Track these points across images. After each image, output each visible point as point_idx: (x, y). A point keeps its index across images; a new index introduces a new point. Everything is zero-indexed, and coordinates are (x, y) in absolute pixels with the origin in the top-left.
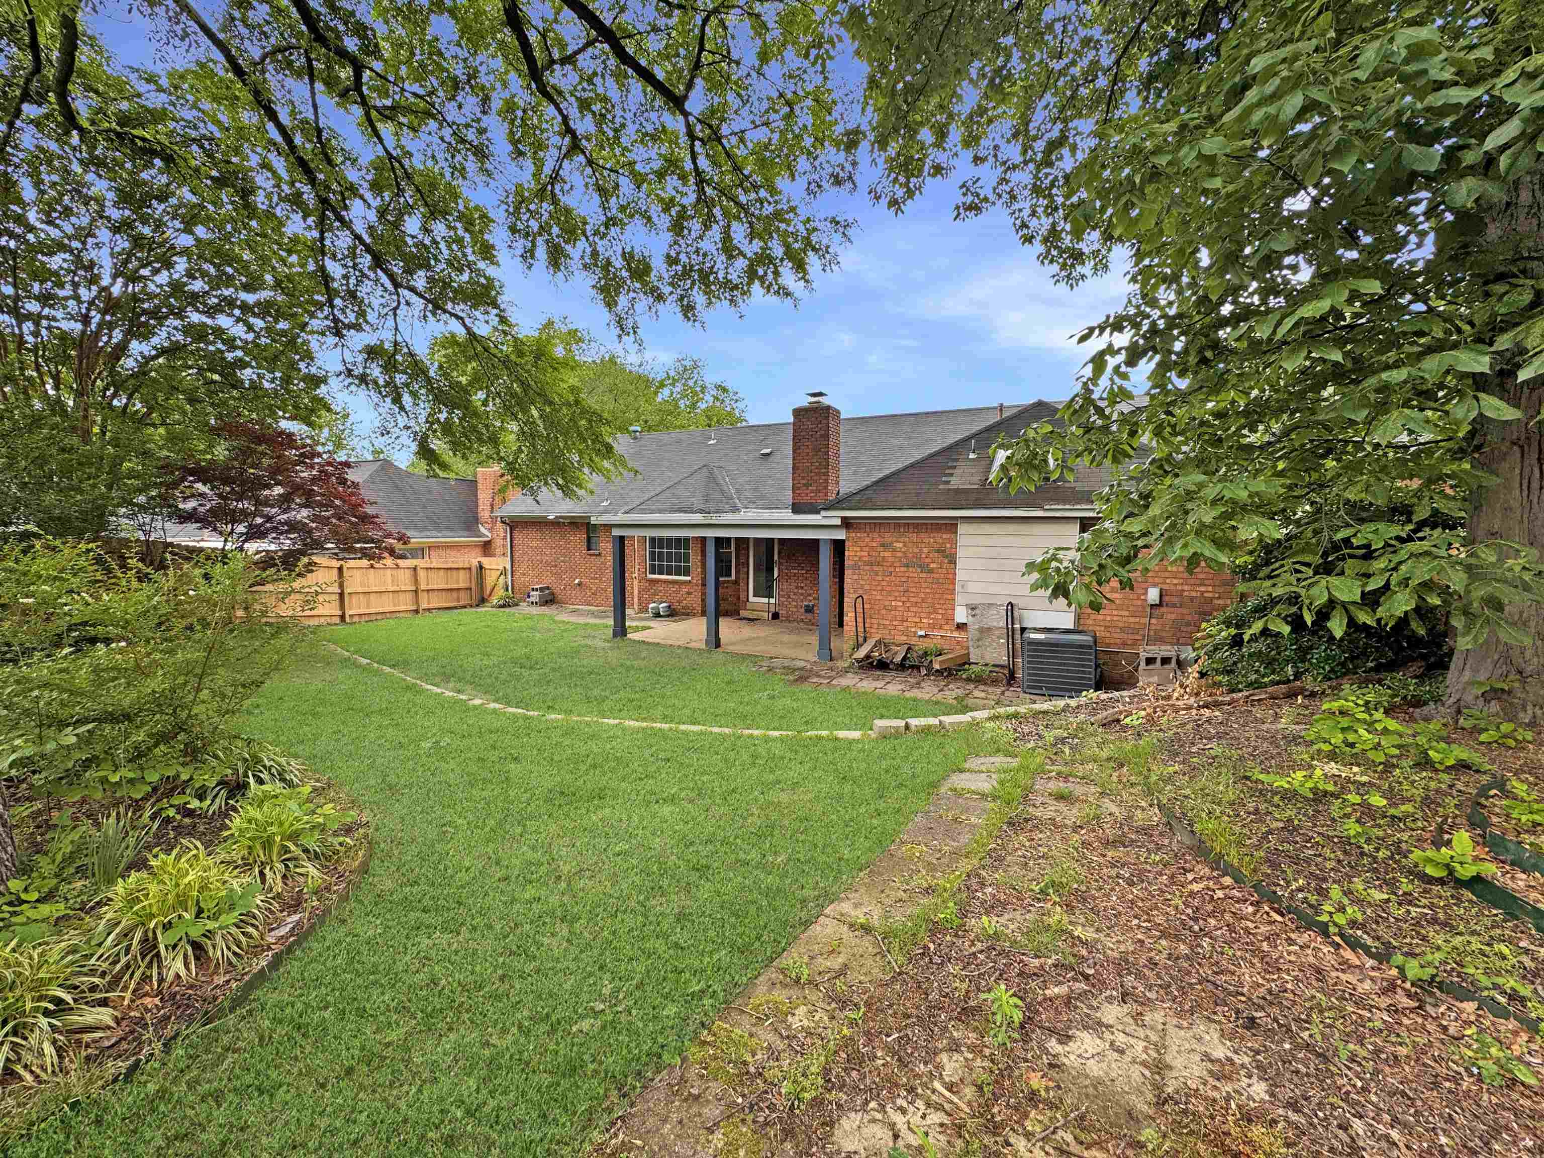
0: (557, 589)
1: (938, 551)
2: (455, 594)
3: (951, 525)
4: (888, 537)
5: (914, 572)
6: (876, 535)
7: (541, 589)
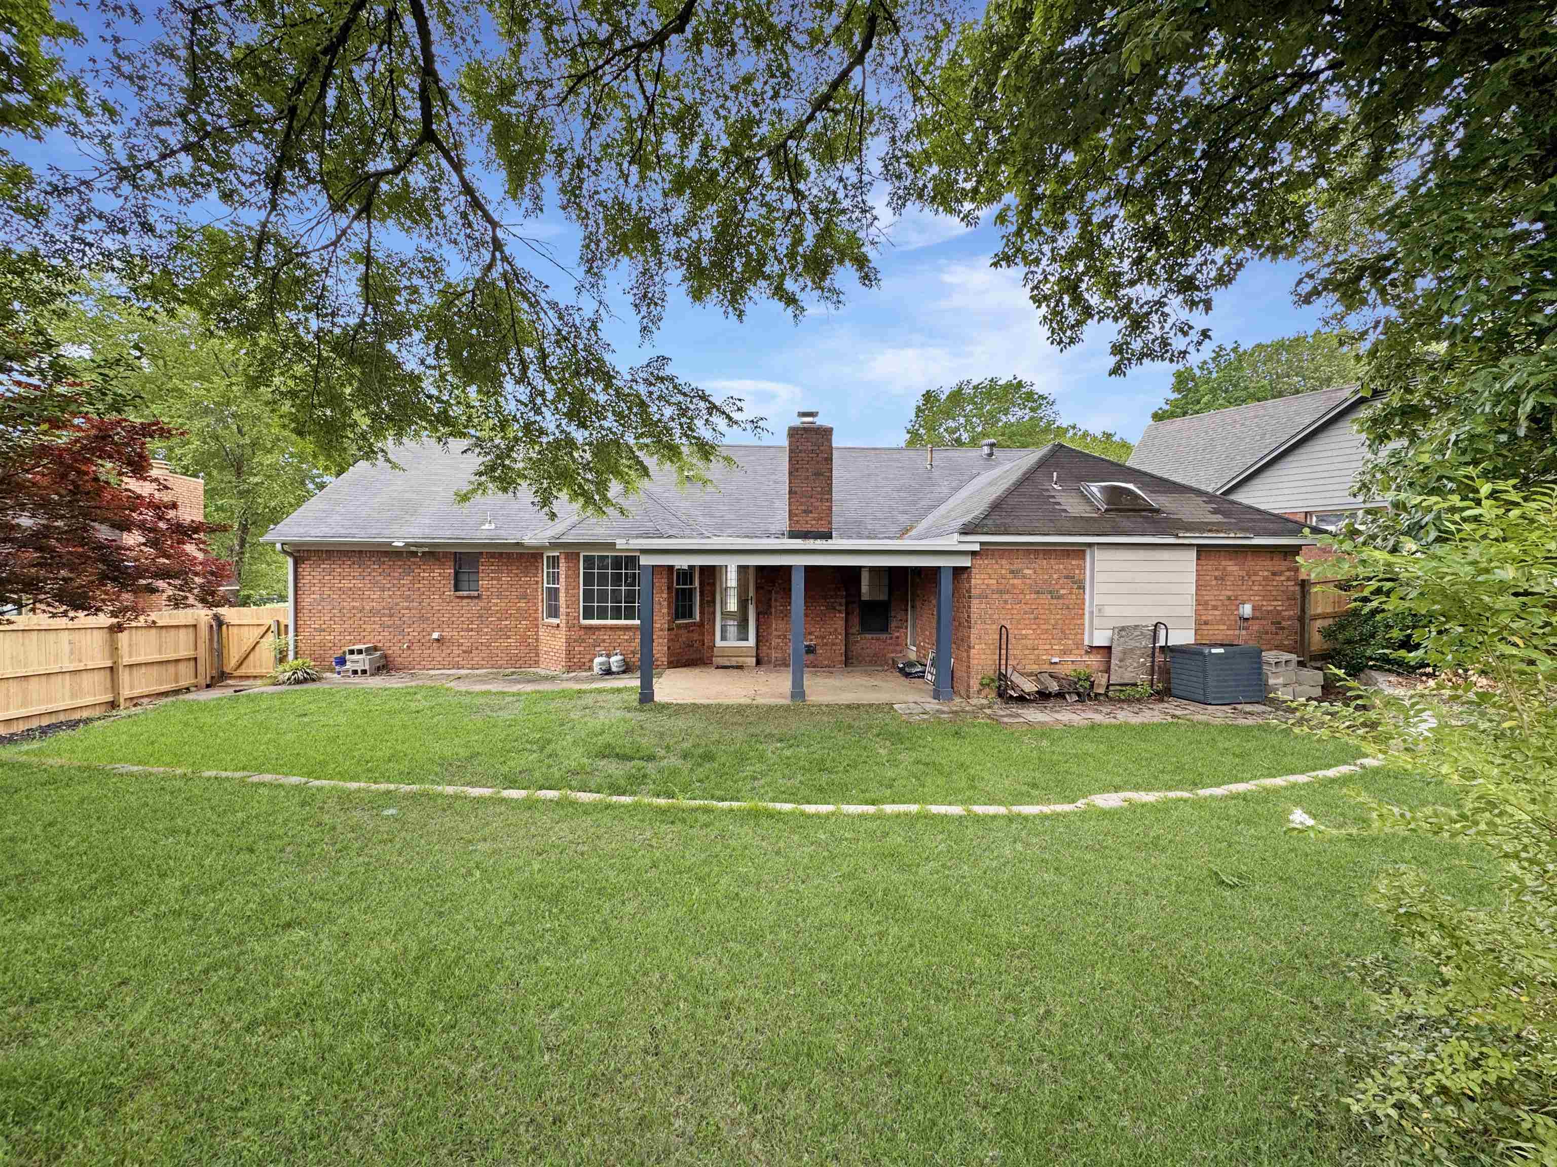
0: (393, 651)
1: (1067, 577)
2: (171, 669)
3: (1078, 552)
4: (1017, 564)
5: (1045, 599)
6: (1004, 562)
7: (368, 651)
